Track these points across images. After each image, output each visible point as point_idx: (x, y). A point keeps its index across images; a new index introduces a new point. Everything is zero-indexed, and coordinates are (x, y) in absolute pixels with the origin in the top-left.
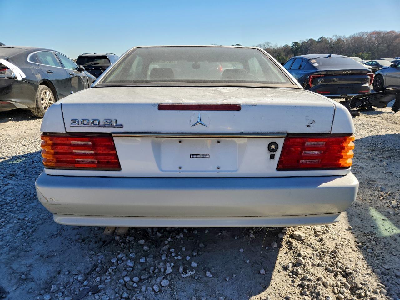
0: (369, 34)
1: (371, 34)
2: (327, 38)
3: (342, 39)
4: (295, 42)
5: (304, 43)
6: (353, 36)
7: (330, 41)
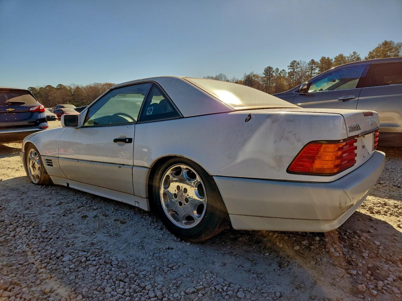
0: (102, 85)
1: (104, 85)
2: (66, 86)
3: (80, 88)
4: (32, 87)
5: (41, 88)
6: (89, 86)
7: (69, 89)
